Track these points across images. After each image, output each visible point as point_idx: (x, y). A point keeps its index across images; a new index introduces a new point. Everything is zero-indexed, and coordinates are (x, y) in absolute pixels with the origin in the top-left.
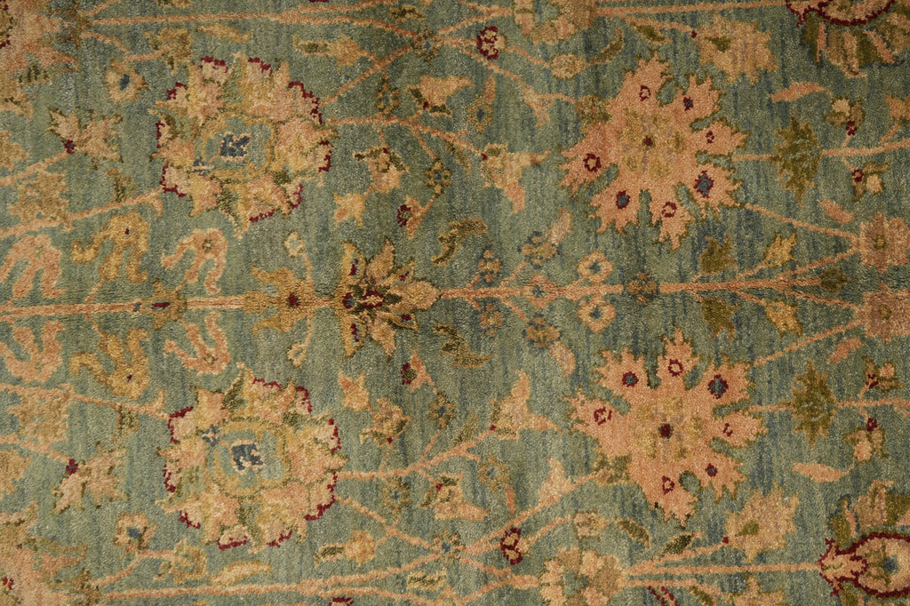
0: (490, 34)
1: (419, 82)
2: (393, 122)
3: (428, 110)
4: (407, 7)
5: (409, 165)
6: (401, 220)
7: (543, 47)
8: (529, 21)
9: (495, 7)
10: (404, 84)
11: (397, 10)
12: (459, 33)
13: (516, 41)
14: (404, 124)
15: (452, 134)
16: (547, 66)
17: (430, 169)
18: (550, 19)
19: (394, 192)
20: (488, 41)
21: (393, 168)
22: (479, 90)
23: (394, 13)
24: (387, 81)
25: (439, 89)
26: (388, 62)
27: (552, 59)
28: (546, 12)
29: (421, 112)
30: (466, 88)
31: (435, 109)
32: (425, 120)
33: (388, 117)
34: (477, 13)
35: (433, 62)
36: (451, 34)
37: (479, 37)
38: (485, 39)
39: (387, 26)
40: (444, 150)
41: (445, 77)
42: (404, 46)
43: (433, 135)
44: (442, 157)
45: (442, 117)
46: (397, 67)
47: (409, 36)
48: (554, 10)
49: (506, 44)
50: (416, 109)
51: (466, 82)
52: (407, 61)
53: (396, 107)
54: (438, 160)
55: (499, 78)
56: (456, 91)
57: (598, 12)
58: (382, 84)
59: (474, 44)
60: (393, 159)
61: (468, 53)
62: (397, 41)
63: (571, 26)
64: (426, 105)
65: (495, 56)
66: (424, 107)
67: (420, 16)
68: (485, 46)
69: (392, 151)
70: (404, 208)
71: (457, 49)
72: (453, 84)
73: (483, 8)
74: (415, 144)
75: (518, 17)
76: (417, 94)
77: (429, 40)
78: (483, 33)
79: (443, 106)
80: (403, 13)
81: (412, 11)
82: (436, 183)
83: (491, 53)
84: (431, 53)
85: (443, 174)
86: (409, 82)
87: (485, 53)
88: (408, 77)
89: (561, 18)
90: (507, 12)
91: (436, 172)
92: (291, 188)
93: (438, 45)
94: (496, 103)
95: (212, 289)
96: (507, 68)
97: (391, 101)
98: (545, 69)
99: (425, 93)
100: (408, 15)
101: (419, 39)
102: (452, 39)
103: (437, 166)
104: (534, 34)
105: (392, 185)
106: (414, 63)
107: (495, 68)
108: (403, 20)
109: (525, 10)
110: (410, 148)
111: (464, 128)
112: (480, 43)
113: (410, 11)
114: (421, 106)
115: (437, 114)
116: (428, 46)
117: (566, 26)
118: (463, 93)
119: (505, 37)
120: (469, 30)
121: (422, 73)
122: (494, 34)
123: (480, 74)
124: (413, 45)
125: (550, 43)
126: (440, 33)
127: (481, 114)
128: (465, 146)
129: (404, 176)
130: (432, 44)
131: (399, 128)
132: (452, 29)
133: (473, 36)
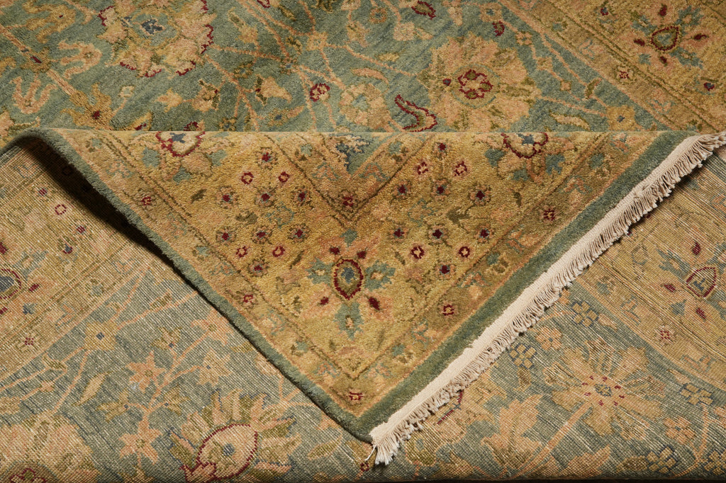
0: (323, 88)
1: (267, 78)
2: (235, 83)
3: (257, 93)
4: (298, 42)
5: (220, 108)
6: (188, 128)
7: (342, 118)
8: (347, 99)
9: (339, 80)
10: (258, 72)
11: (292, 39)
12: (309, 74)
13: (333, 103)
14: (239, 89)
15: (255, 114)
16: (335, 127)
17: (227, 119)
18: (359, 108)
19: (198, 113)
20: (319, 90)
21: (211, 102)
22: (290, 107)
23: (289, 39)
24: (252, 64)
25: (271, 89)
26: (262, 56)
27: (341, 126)
28: (361, 103)
29: (252, 91)
30: (285, 100)
31: (261, 96)
32: (250, 96)
33: (235, 79)
34: (327, 74)
35: (283, 75)
36: (305, 72)
37: (317, 85)
38: (319, 89)
39: (280, 42)
40: (244, 118)
41: (281, 87)
42: (277, 56)
43: (246, 106)
44: (239, 119)
45: (259, 103)
46: (264, 62)
47: (285, 54)
48: (366, 107)
49: (326, 100)
50: (251, 88)
51: (288, 97)
52: (271, 64)
53: (243, 78)
54: (236, 119)
55: (306, 111)
56: (279, 97)
57: (386, 127)
58: (249, 63)
59: (311, 86)
60: (215, 99)
61: (304, 87)
62: (277, 52)
63: (366, 121)
64: (258, 90)
65: (315, 100)
66: (256, 90)
67: (299, 51)
68: (315, 92)
69: (219, 94)
70: (195, 124)
71: (301, 80)
72: (281, 93)
73: (333, 75)
74: (233, 101)
75: (345, 94)
76: (260, 82)
77: (292, 65)
78: (321, 85)
79: (265, 99)
80: (293, 43)
81: (299, 46)
82: (223, 128)
83: (315, 97)
84: (287, 71)
85: (230, 127)
86: (261, 73)
87: (312, 94)
88: (264, 71)
89: (365, 113)
90: (342, 87)
91: (229, 123)
92: (155, 67)
93: (294, 71)
94: (292, 120)
95: (67, 75)
96: (315, 110)
97: (244, 73)
98: (332, 128)
99: (264, 85)
100: (294, 46)
101: (288, 60)
102: (302, 74)
103: (232, 121)
104: (344, 108)
105: (201, 109)
106: (275, 68)
107: (309, 105)
108: (290, 46)
109: (351, 94)
110: (229, 101)
111: (264, 116)
112: (315, 87)
113: (297, 45)
114: (256, 89)
115: (259, 99)
116: (289, 66)
117: (363, 118)
118: (282, 101)
119: (329, 97)
120: (316, 78)
121: (272, 75)
122: (326, 90)
123: (299, 100)
124: (282, 60)
125: (348, 119)
126: (301, 67)
127: (279, 117)
128: (255, 124)
129: (212, 110)
130: (291, 67)
131: (234, 88)
132: (308, 70)
133: (315, 82)
